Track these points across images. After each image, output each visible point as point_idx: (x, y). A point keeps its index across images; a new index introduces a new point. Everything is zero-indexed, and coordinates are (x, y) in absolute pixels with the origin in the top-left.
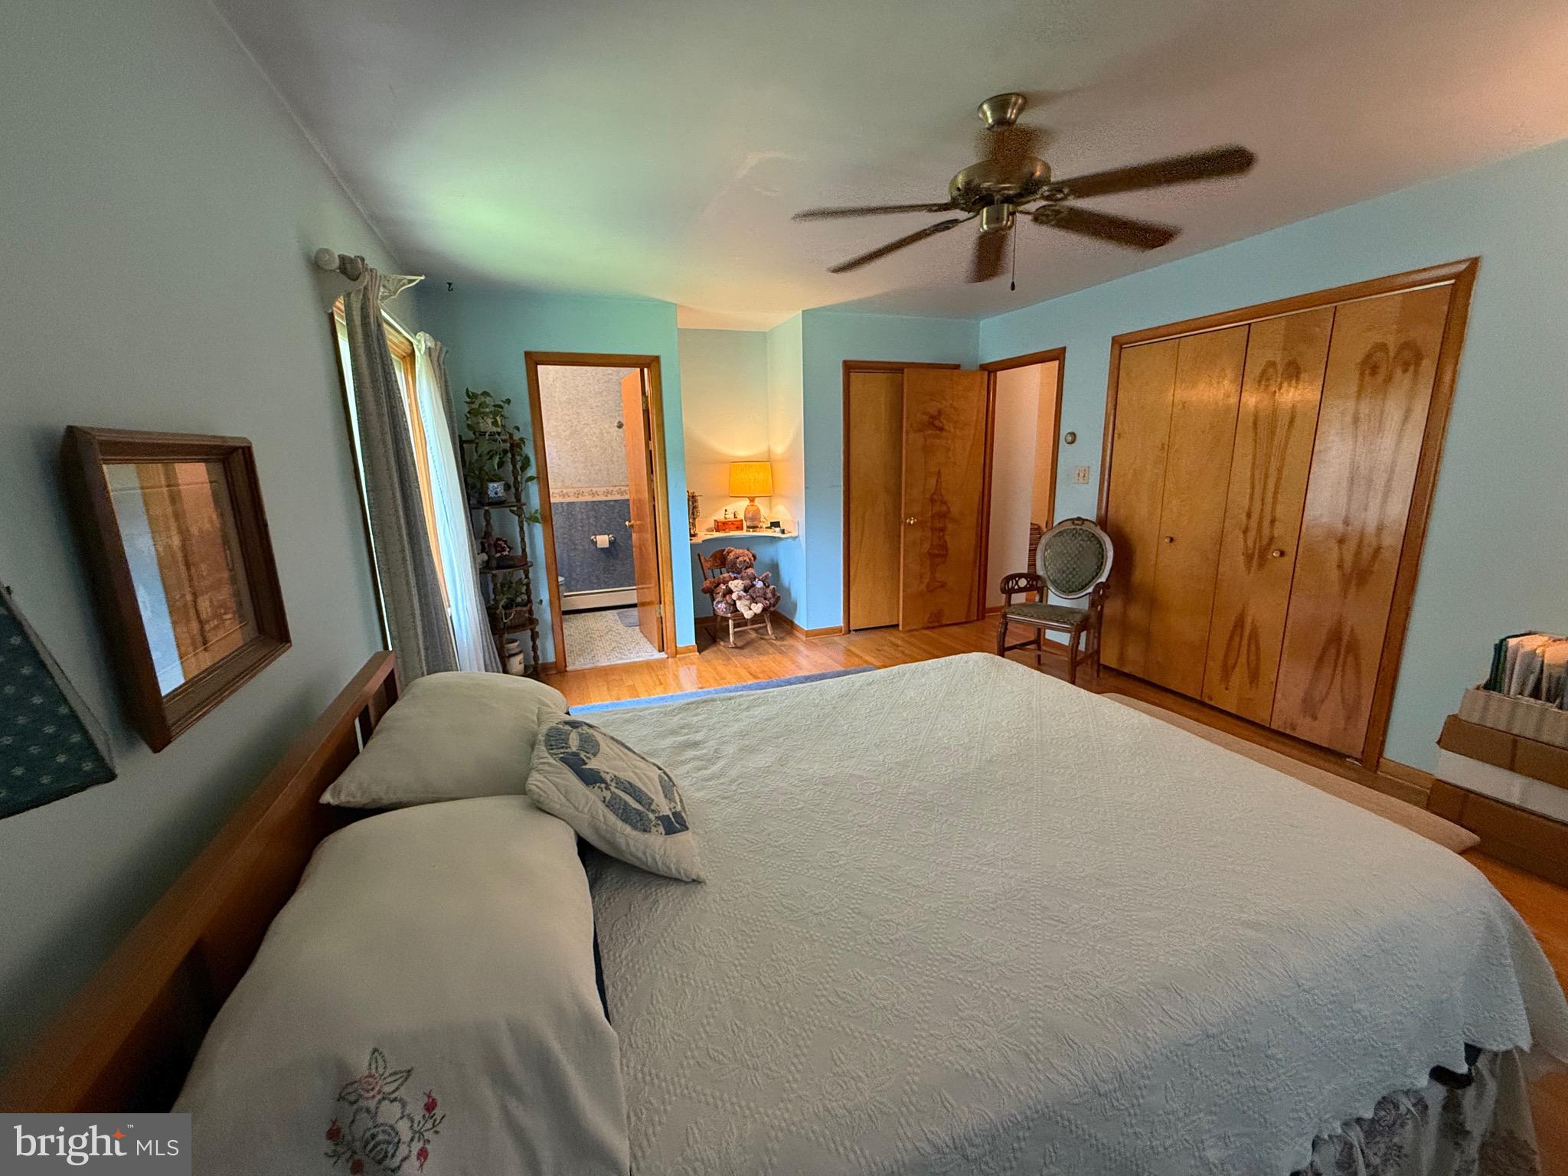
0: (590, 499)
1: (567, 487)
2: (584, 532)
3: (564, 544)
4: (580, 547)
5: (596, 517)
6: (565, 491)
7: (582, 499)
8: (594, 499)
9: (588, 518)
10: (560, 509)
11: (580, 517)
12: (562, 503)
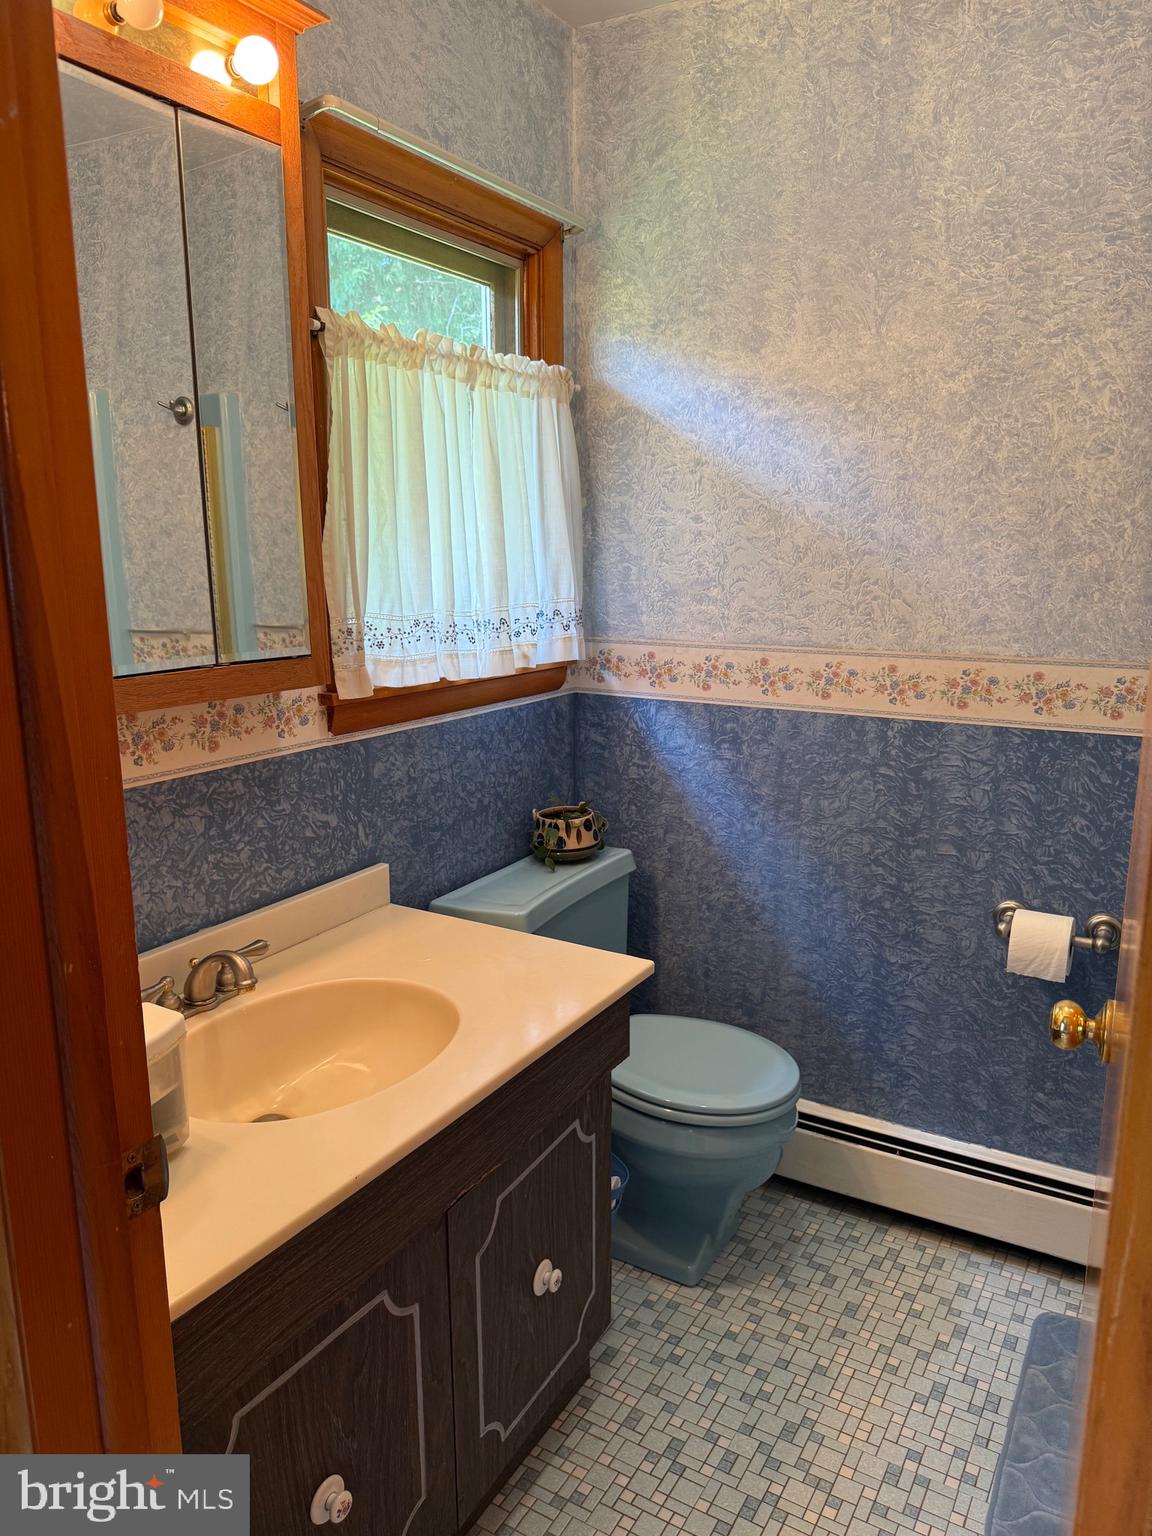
0: (1022, 716)
1: (925, 654)
2: (969, 870)
3: (866, 903)
4: (937, 937)
5: (1036, 809)
6: (907, 669)
7: (981, 713)
8: (1044, 722)
9: (997, 810)
10: (874, 750)
11: (955, 795)
12: (886, 722)
